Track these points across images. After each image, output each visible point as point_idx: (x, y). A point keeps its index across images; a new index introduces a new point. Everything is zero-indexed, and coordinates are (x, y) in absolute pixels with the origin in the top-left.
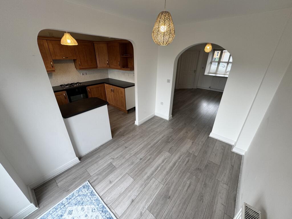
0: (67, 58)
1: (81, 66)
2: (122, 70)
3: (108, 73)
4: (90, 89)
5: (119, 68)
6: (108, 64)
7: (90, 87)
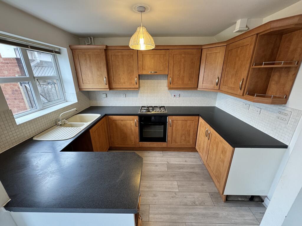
0: (157, 72)
1: (172, 84)
2: (246, 99)
3: (215, 99)
4: (173, 121)
5: (238, 93)
6: (217, 84)
7: (174, 117)
